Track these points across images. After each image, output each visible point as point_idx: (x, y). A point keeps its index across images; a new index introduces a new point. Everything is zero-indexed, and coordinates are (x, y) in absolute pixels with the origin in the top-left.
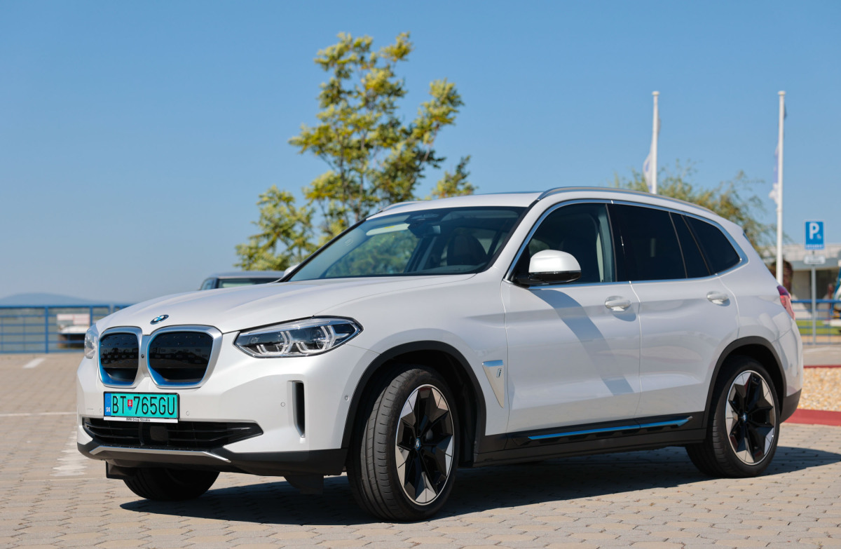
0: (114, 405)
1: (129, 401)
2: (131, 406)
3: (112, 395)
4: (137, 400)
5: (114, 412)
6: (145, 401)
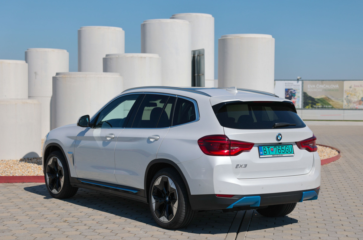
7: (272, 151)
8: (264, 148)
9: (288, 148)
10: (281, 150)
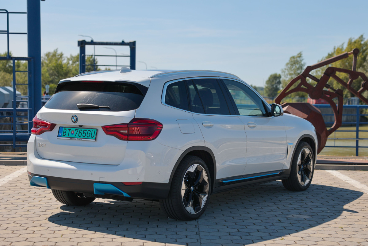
7: (72, 134)
8: (64, 129)
9: (91, 133)
10: (82, 133)
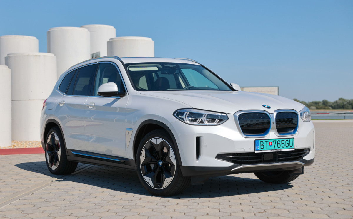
0: (261, 145)
1: (270, 143)
2: (271, 145)
3: (260, 141)
4: (275, 142)
5: (261, 148)
6: (279, 142)
